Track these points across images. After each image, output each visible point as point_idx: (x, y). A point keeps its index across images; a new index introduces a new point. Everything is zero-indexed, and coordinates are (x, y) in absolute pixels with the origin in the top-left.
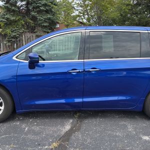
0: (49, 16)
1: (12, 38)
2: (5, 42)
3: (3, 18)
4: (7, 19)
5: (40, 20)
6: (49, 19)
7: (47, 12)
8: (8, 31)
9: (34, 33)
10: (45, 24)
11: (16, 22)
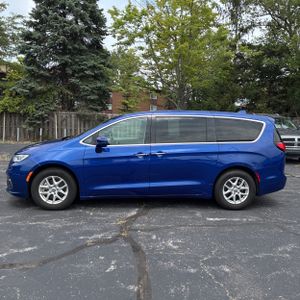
0: (99, 85)
1: (37, 119)
2: (24, 126)
3: (24, 88)
4: (31, 89)
5: (84, 90)
6: (99, 88)
7: (96, 77)
8: (31, 108)
9: (73, 110)
10: (92, 98)
11: (44, 93)
